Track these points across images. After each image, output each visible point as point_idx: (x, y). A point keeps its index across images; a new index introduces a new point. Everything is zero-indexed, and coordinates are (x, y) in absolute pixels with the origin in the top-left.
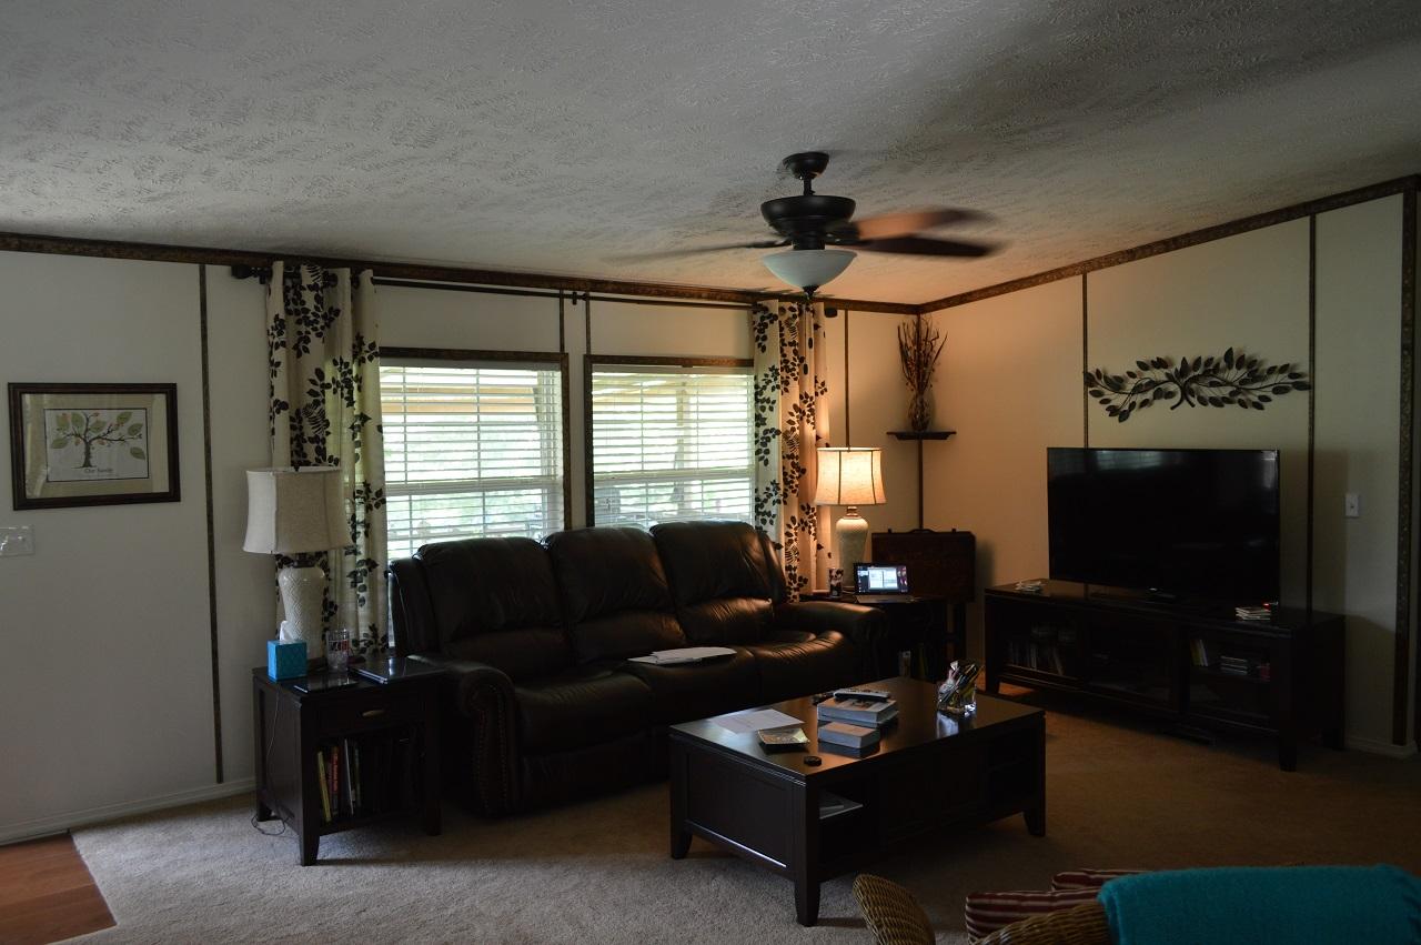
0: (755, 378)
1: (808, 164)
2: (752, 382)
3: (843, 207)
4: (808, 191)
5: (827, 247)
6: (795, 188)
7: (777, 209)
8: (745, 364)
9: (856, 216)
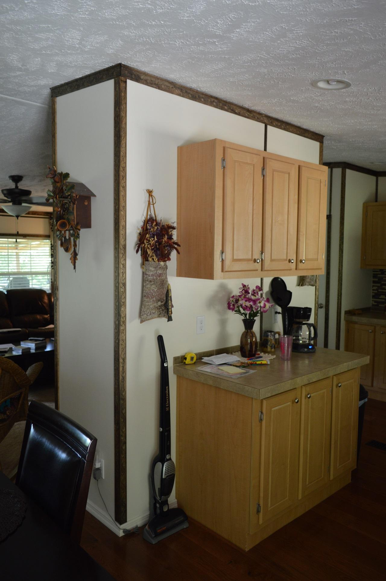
0: (51, 242)
1: (17, 179)
2: (50, 243)
3: (28, 193)
4: (17, 187)
5: (23, 204)
6: (12, 185)
7: (5, 192)
8: (47, 237)
9: (31, 196)
